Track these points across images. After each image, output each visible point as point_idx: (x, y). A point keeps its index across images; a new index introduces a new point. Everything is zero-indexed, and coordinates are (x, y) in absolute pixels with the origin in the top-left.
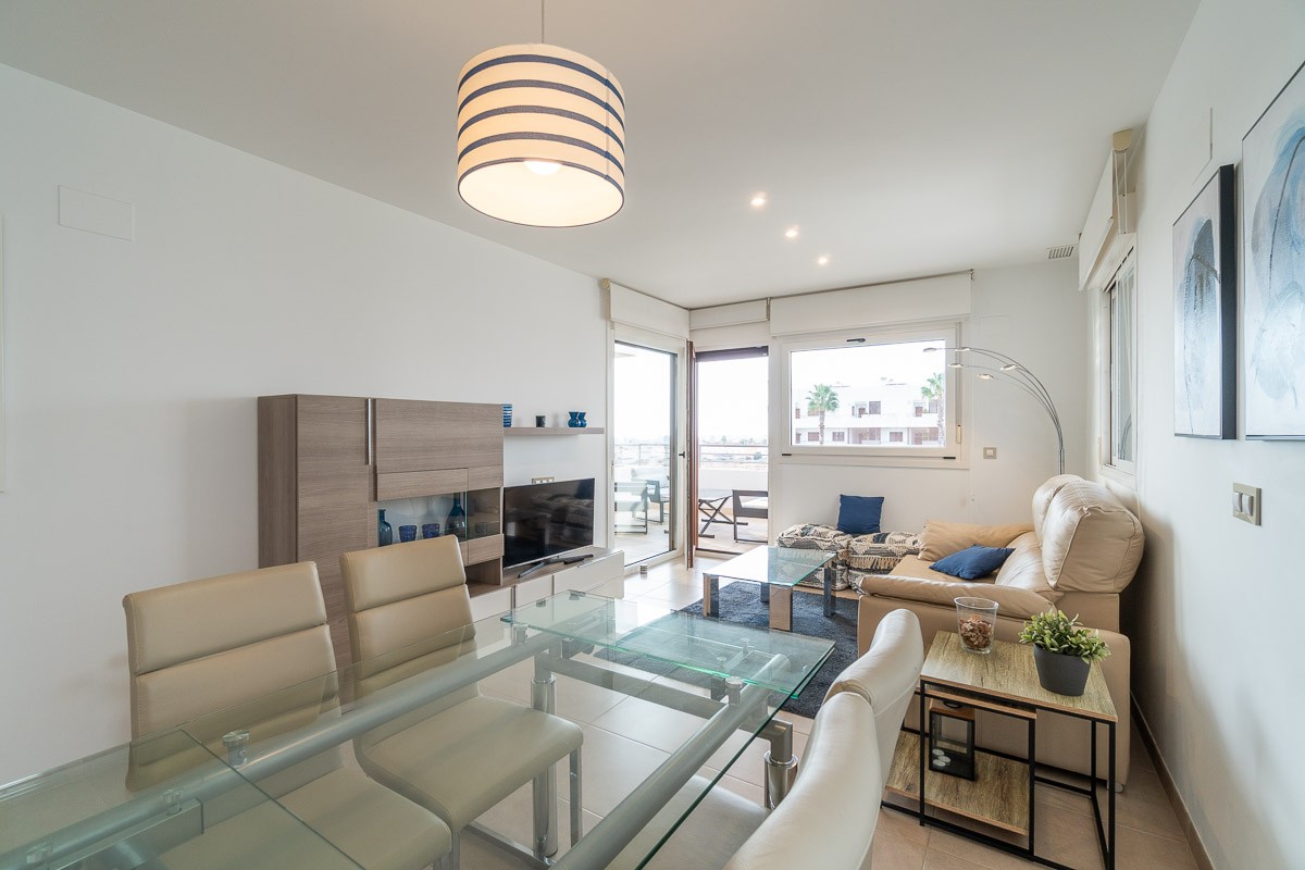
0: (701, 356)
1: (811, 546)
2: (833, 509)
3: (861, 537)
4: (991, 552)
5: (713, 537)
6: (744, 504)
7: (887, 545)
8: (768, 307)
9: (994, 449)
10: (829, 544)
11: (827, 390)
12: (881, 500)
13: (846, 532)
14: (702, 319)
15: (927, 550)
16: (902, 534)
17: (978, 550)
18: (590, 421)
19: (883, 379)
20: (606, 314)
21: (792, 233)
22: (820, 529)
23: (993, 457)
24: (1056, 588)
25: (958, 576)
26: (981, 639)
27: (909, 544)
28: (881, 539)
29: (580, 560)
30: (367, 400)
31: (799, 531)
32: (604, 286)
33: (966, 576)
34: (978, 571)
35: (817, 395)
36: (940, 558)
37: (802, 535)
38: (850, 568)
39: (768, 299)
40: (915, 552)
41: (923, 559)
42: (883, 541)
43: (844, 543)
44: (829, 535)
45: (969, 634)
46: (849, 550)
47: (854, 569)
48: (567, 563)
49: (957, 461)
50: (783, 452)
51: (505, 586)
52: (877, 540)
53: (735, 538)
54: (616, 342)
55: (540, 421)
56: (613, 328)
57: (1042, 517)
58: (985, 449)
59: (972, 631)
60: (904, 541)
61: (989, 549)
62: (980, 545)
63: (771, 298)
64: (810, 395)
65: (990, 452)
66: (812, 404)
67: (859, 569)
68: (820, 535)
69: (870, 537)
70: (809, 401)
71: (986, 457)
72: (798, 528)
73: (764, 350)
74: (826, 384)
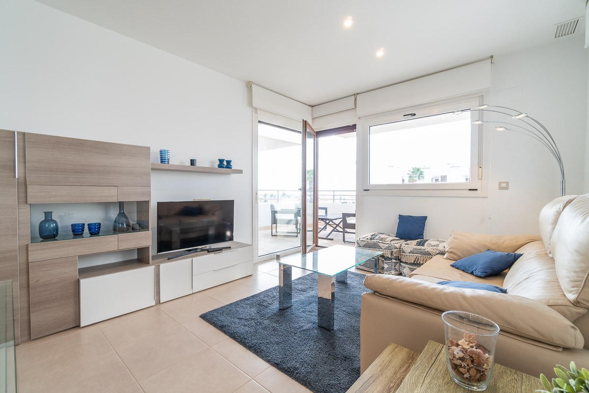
0: (319, 134)
1: (375, 246)
2: (393, 224)
3: (408, 242)
4: (501, 256)
5: (332, 240)
6: (348, 222)
7: (426, 248)
8: (356, 100)
9: (507, 183)
10: (387, 245)
11: (418, 170)
12: (425, 218)
13: (401, 238)
14: (319, 111)
15: (450, 252)
16: (438, 240)
17: (491, 253)
18: (234, 166)
19: (449, 164)
20: (250, 104)
21: (348, 23)
22: (382, 236)
23: (507, 188)
24: (576, 303)
25: (472, 273)
26: (473, 372)
27: (441, 248)
28: (422, 244)
29: (220, 250)
30: (14, 132)
31: (369, 237)
32: (249, 85)
33: (479, 274)
34: (489, 271)
35: (413, 172)
36: (460, 258)
37: (371, 239)
38: (401, 262)
39: (356, 95)
40: (443, 253)
41: (447, 259)
42: (423, 245)
43: (397, 245)
44: (388, 240)
45: (458, 362)
46: (400, 250)
47: (403, 262)
48: (209, 251)
49: (479, 191)
50: (365, 189)
51: (152, 265)
52: (419, 244)
53: (344, 240)
54: (259, 122)
55: (193, 162)
56: (256, 112)
57: (550, 227)
58: (500, 183)
59: (462, 359)
60: (438, 245)
61: (499, 253)
62: (492, 250)
63: (358, 94)
64: (410, 173)
65: (504, 185)
66: (410, 177)
67: (406, 263)
68: (382, 239)
69: (415, 242)
70: (409, 175)
71: (501, 188)
72: (369, 235)
73: (352, 128)
74: (418, 167)
